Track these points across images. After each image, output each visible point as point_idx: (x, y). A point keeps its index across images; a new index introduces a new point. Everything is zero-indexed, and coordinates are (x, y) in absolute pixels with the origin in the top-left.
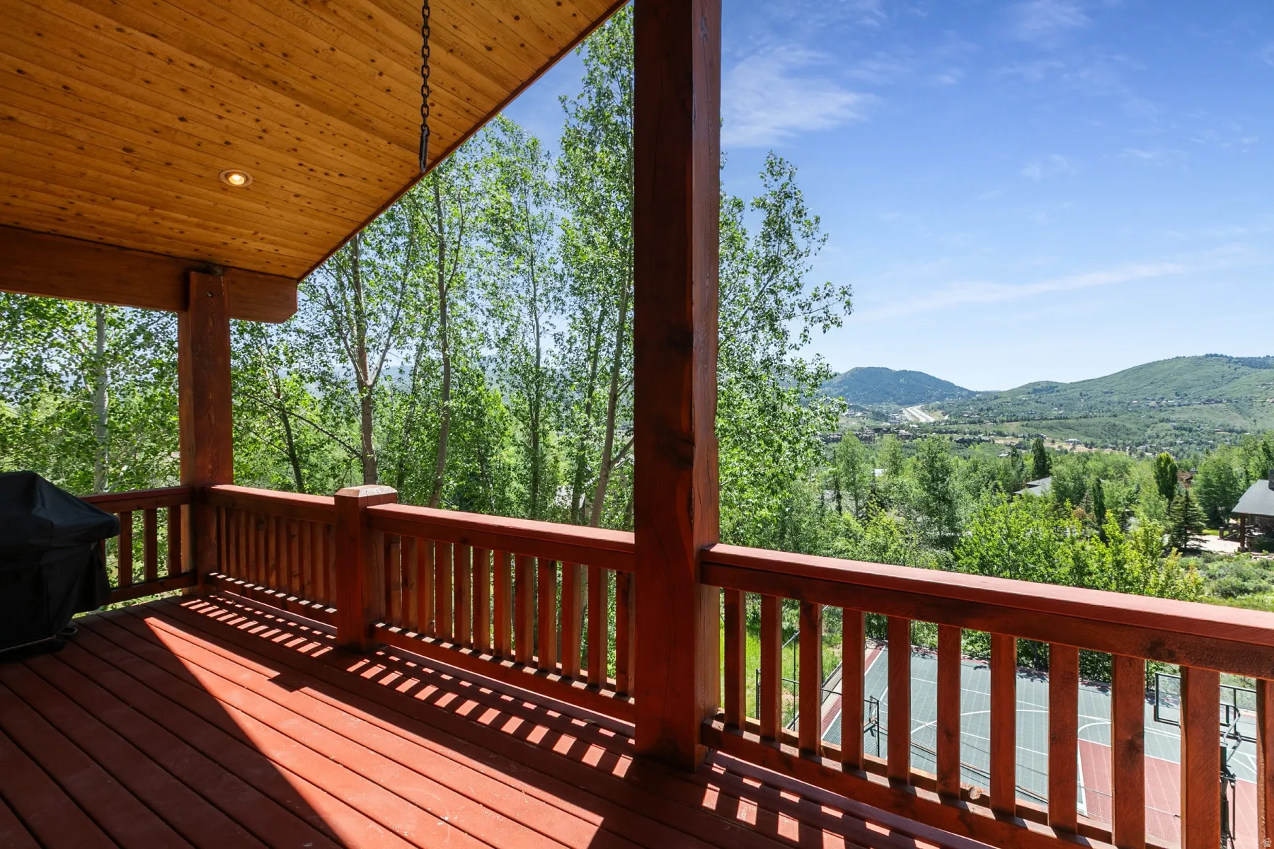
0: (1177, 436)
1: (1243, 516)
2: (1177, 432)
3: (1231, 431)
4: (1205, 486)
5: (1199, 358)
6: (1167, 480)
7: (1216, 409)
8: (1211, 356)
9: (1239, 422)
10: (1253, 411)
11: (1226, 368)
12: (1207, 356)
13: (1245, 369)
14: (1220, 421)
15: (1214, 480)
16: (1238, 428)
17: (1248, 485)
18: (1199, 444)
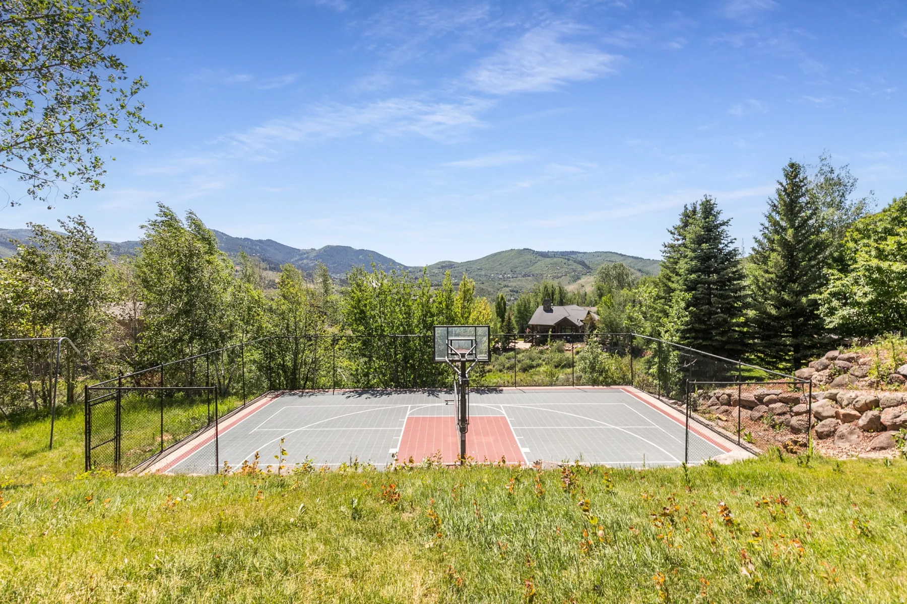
1: (533, 327)
4: (518, 311)
6: (502, 309)
7: (528, 280)
11: (532, 257)
15: (522, 307)
17: (536, 310)
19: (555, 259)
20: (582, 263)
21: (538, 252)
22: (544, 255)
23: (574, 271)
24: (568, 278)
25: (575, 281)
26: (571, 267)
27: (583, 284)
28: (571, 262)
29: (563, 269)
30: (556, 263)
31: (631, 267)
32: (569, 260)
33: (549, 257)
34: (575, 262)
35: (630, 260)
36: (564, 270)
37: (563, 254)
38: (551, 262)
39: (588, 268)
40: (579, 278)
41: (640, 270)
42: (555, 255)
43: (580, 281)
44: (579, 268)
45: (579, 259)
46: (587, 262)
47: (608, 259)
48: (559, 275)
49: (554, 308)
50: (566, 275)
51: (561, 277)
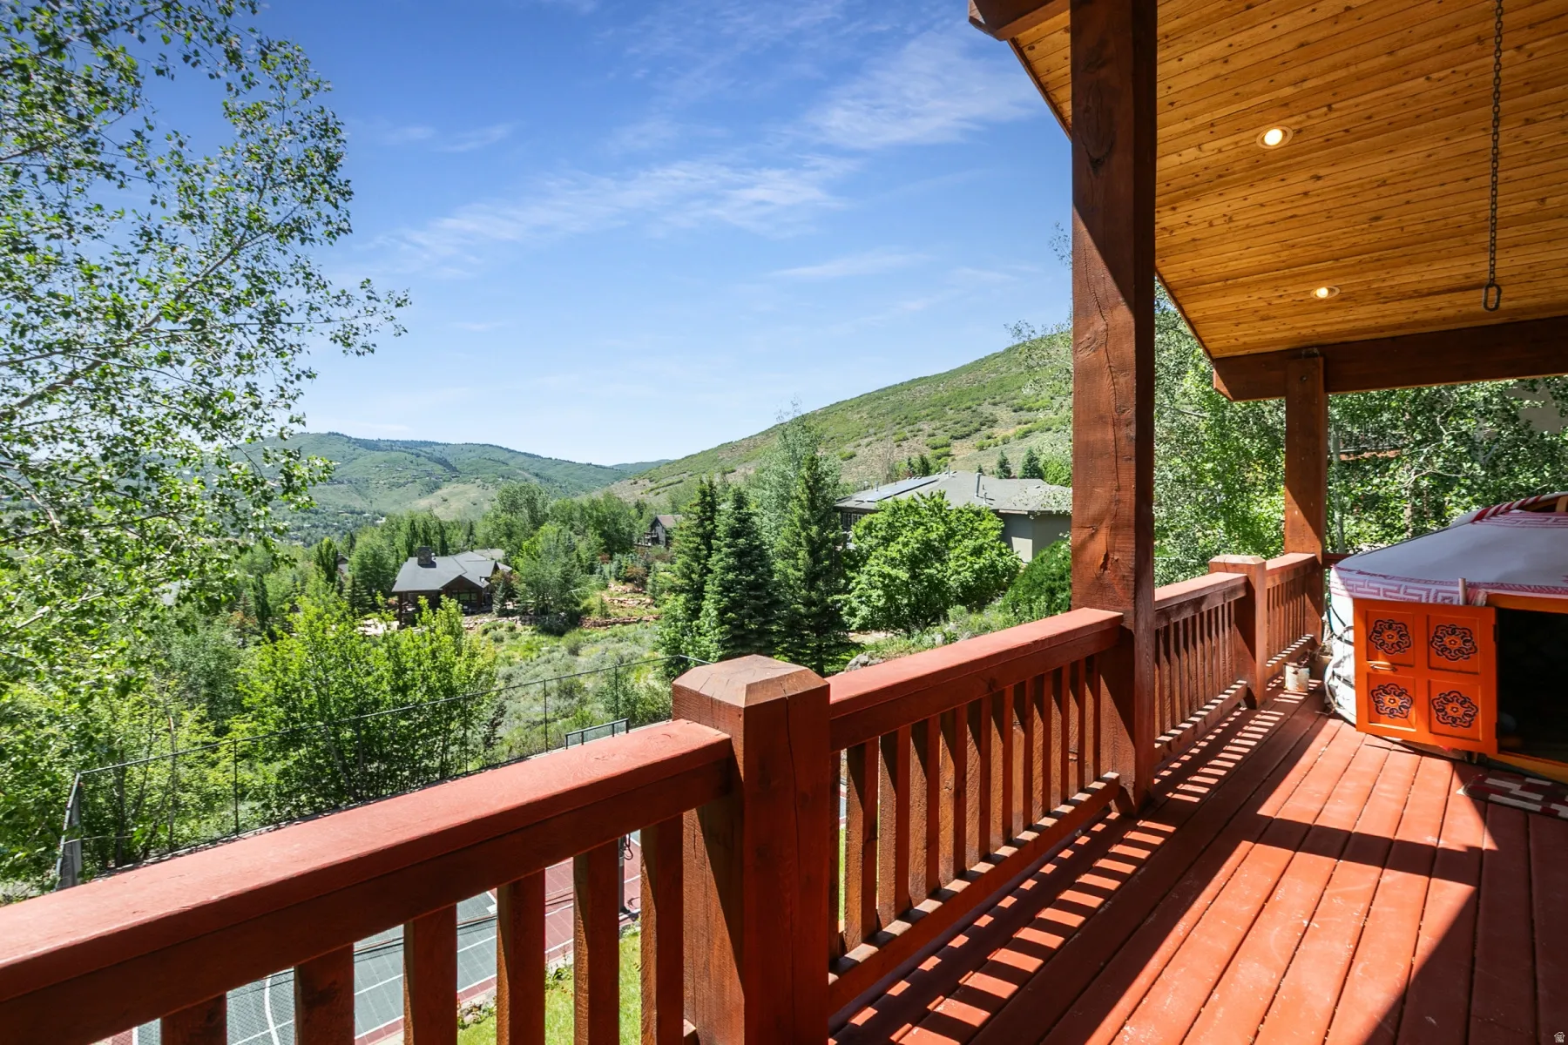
0: (304, 519)
1: (400, 595)
2: (305, 515)
3: (352, 512)
4: (361, 570)
5: (322, 435)
6: (330, 565)
7: (338, 490)
8: (333, 434)
9: (358, 504)
10: (369, 492)
11: (346, 448)
12: (330, 434)
13: (361, 450)
14: (341, 503)
15: (369, 562)
16: (357, 510)
17: (398, 565)
18: (325, 528)
19: (394, 455)
20: (443, 462)
21: (358, 441)
22: (371, 446)
23: (429, 475)
24: (418, 486)
25: (431, 491)
26: (422, 468)
27: (446, 497)
28: (422, 460)
29: (407, 472)
30: (394, 462)
31: (523, 469)
32: (418, 456)
33: (380, 450)
34: (429, 459)
35: (521, 459)
36: (408, 474)
37: (407, 445)
38: (386, 458)
39: (454, 469)
40: (438, 487)
41: (537, 475)
42: (392, 445)
43: (439, 492)
44: (438, 469)
45: (437, 454)
46: (451, 460)
47: (487, 456)
48: (402, 481)
49: (438, 560)
50: (414, 482)
51: (404, 485)
